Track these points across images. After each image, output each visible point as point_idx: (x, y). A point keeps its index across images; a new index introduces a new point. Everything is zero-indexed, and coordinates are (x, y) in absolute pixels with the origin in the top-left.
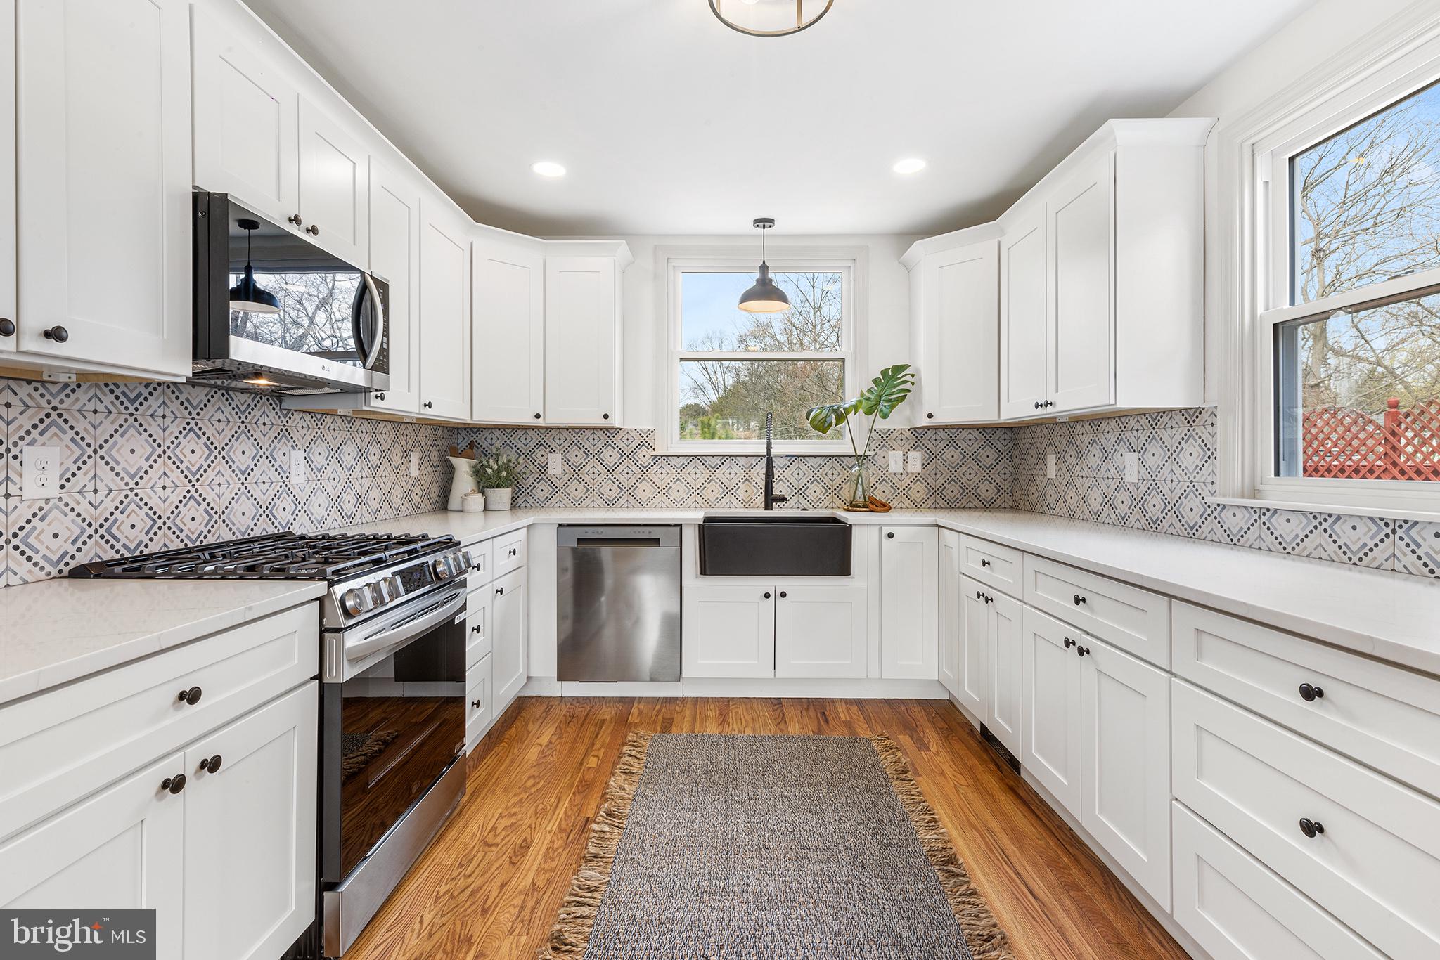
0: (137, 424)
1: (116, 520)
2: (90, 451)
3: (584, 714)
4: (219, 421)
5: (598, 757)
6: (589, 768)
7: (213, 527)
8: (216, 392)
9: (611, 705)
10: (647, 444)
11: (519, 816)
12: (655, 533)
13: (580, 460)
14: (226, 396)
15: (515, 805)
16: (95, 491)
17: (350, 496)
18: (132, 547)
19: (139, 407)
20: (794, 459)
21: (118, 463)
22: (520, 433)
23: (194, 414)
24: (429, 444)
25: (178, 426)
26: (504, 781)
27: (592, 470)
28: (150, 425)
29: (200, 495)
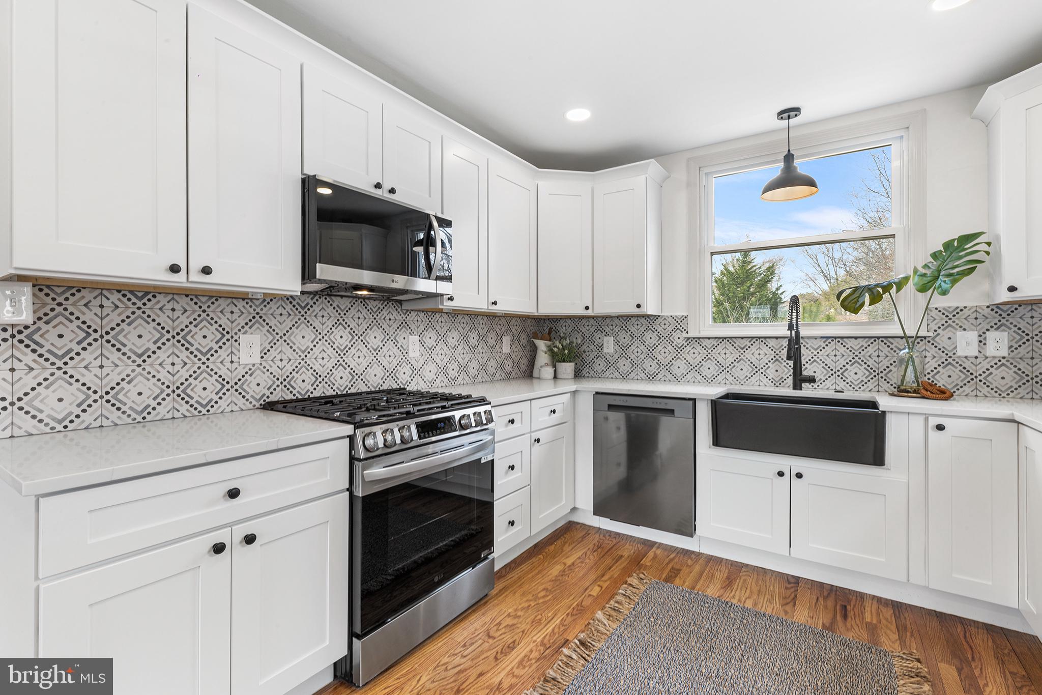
0: (306, 321)
1: (293, 377)
2: (278, 337)
3: (609, 547)
4: (359, 318)
5: (602, 587)
6: (590, 595)
7: (354, 383)
8: (356, 301)
9: (634, 544)
10: (681, 328)
11: (521, 620)
12: (670, 405)
13: (627, 341)
14: (363, 302)
15: (523, 609)
16: (281, 360)
17: (455, 366)
18: (303, 393)
19: (307, 312)
20: (830, 340)
21: (294, 344)
22: (584, 321)
23: (342, 314)
24: (519, 330)
25: (332, 322)
26: (526, 587)
27: (636, 349)
28: (314, 321)
29: (346, 364)
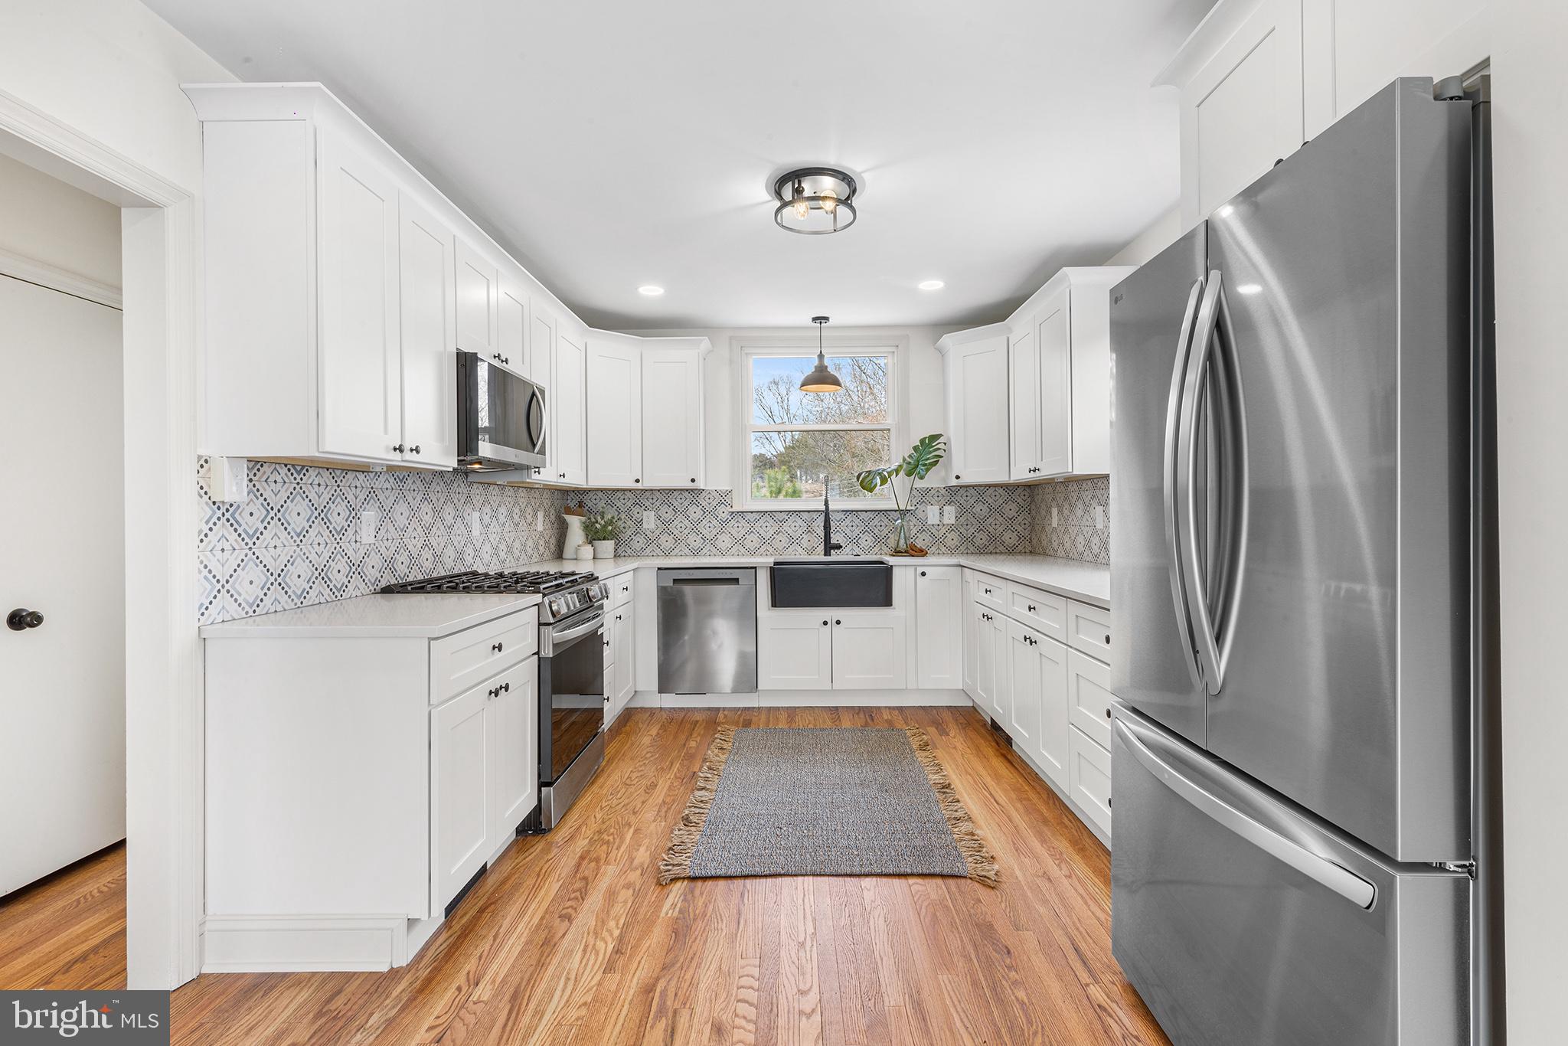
1: (396, 558)
2: (385, 514)
3: (681, 717)
4: (438, 492)
5: (696, 741)
6: (691, 747)
9: (702, 712)
10: (725, 503)
11: (646, 771)
12: (734, 574)
13: (670, 516)
15: (641, 766)
16: (388, 540)
18: (402, 576)
19: (404, 485)
20: (848, 513)
22: (619, 494)
24: (549, 504)
27: (680, 524)
